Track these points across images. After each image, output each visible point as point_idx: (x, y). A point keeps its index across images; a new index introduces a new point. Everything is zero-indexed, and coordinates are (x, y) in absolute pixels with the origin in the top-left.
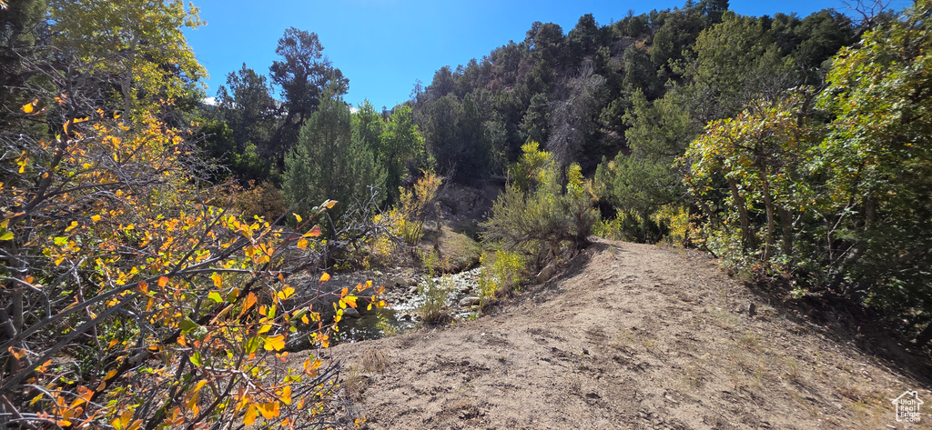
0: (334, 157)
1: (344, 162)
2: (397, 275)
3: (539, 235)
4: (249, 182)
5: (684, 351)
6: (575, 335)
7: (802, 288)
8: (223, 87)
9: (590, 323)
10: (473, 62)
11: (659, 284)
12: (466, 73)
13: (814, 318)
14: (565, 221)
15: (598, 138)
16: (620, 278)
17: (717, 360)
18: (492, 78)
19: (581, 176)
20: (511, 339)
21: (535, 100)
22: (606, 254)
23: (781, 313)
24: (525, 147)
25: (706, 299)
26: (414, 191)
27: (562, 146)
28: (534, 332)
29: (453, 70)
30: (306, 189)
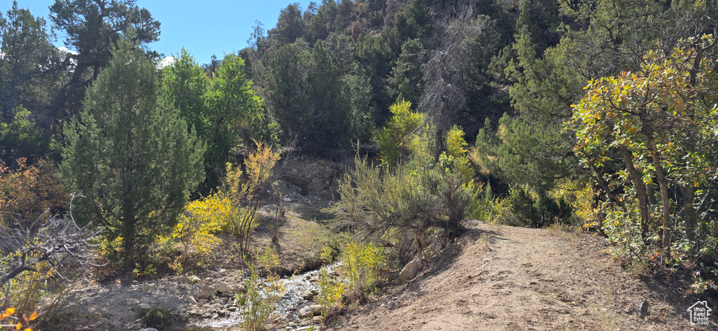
0: (131, 128)
1: (145, 134)
2: (219, 280)
3: (400, 222)
4: (19, 161)
7: (704, 279)
11: (536, 281)
12: (320, 12)
14: (432, 204)
15: (487, 94)
16: (491, 274)
18: (354, 19)
19: (465, 143)
21: (408, 48)
22: (481, 243)
23: (678, 311)
24: (394, 108)
25: (591, 298)
26: (243, 168)
27: (436, 106)
30: (94, 170)
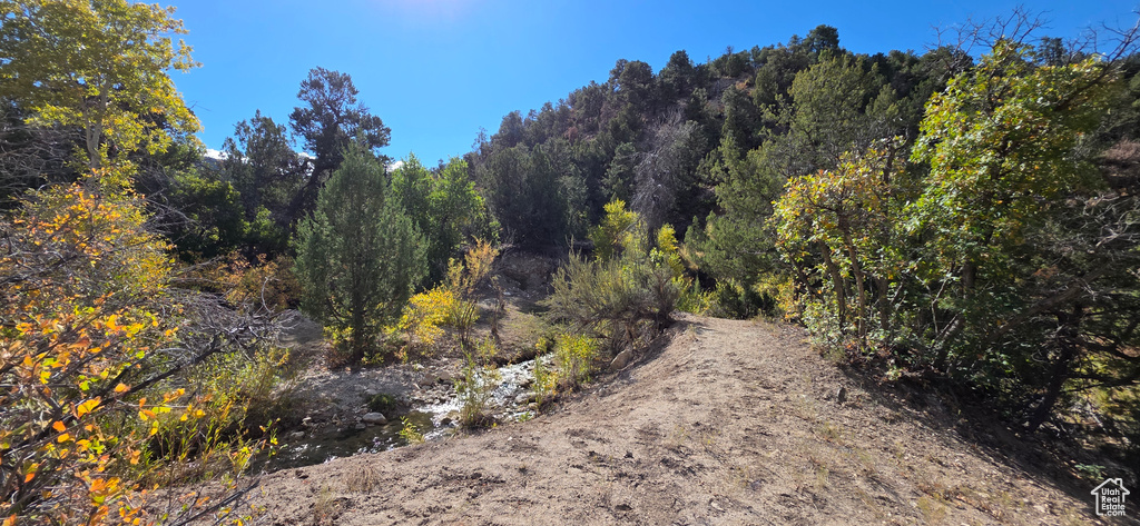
0: (361, 225)
1: (374, 231)
2: (442, 368)
3: (612, 314)
4: (259, 257)
5: (751, 449)
6: (623, 435)
7: (899, 367)
8: (231, 140)
9: (645, 419)
10: (548, 106)
11: (740, 369)
12: (539, 119)
13: (914, 403)
14: (643, 297)
15: (696, 195)
16: (697, 363)
17: (785, 458)
18: (571, 125)
19: (675, 241)
20: (542, 444)
21: (621, 151)
22: (688, 333)
23: (874, 397)
24: (608, 207)
25: (791, 385)
26: (464, 263)
27: (648, 205)
28: (575, 434)
29: (524, 115)
30: (327, 265)
